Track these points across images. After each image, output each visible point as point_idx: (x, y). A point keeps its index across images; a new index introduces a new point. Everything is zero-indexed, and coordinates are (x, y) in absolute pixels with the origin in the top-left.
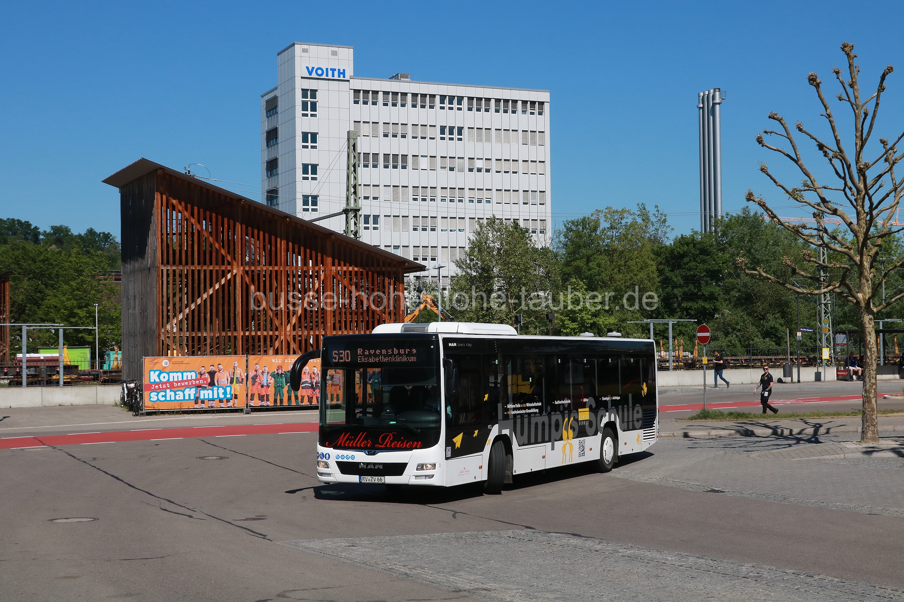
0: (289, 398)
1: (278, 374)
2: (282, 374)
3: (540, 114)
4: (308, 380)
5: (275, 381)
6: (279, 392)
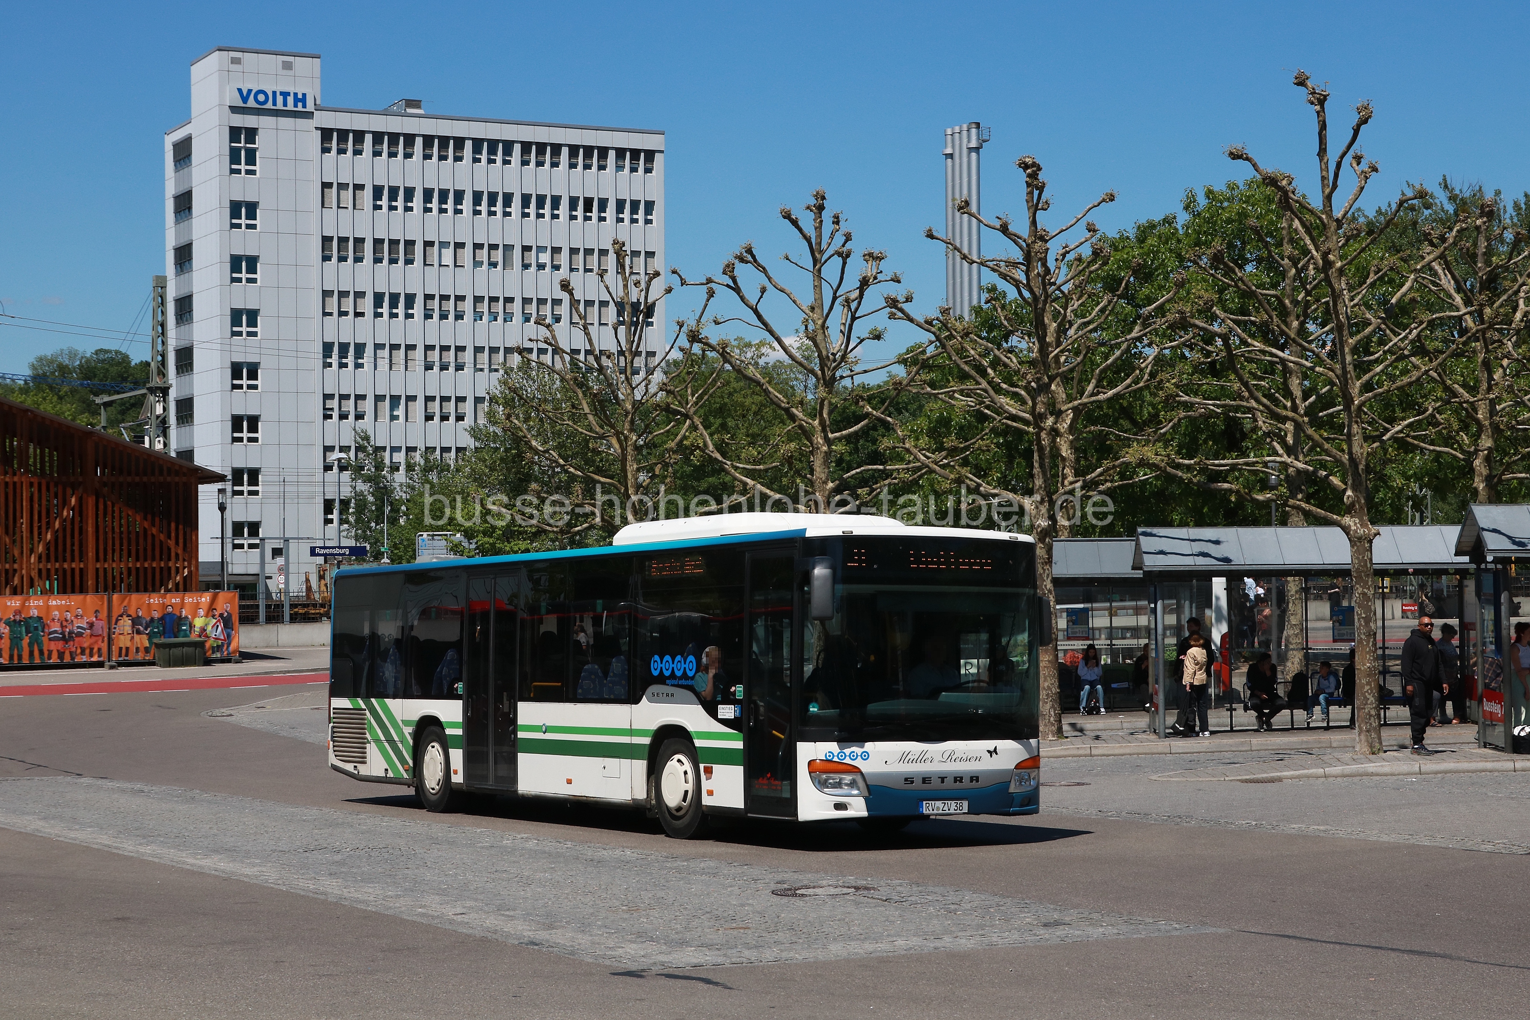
0: (31, 654)
1: (15, 621)
2: (20, 621)
3: (648, 170)
4: (58, 629)
5: (11, 631)
6: (17, 645)
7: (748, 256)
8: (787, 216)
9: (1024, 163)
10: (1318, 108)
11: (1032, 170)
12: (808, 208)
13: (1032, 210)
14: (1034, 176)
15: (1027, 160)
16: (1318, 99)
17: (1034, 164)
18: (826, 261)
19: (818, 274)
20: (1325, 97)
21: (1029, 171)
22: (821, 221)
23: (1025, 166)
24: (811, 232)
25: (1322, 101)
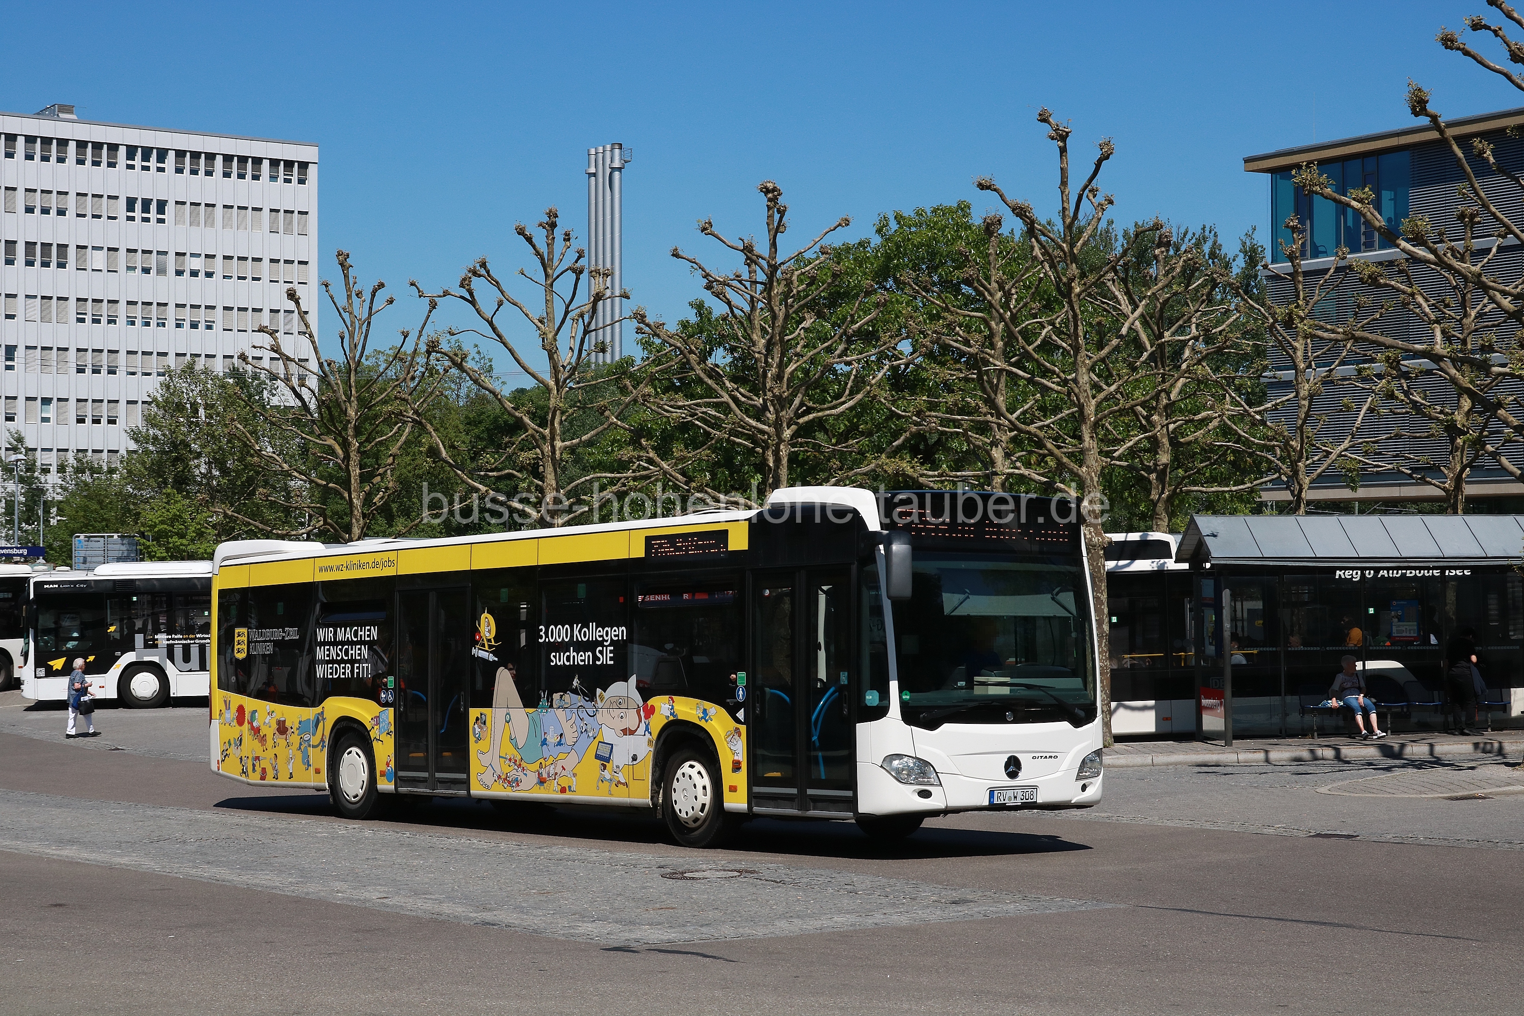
3: (302, 181)
7: (481, 269)
8: (521, 232)
9: (766, 187)
10: (1060, 144)
11: (771, 193)
12: (540, 225)
13: (772, 233)
14: (774, 200)
15: (768, 185)
16: (1061, 136)
17: (774, 189)
18: (558, 277)
19: (549, 288)
20: (1067, 133)
21: (770, 195)
22: (554, 238)
23: (766, 191)
24: (543, 249)
25: (1063, 137)
